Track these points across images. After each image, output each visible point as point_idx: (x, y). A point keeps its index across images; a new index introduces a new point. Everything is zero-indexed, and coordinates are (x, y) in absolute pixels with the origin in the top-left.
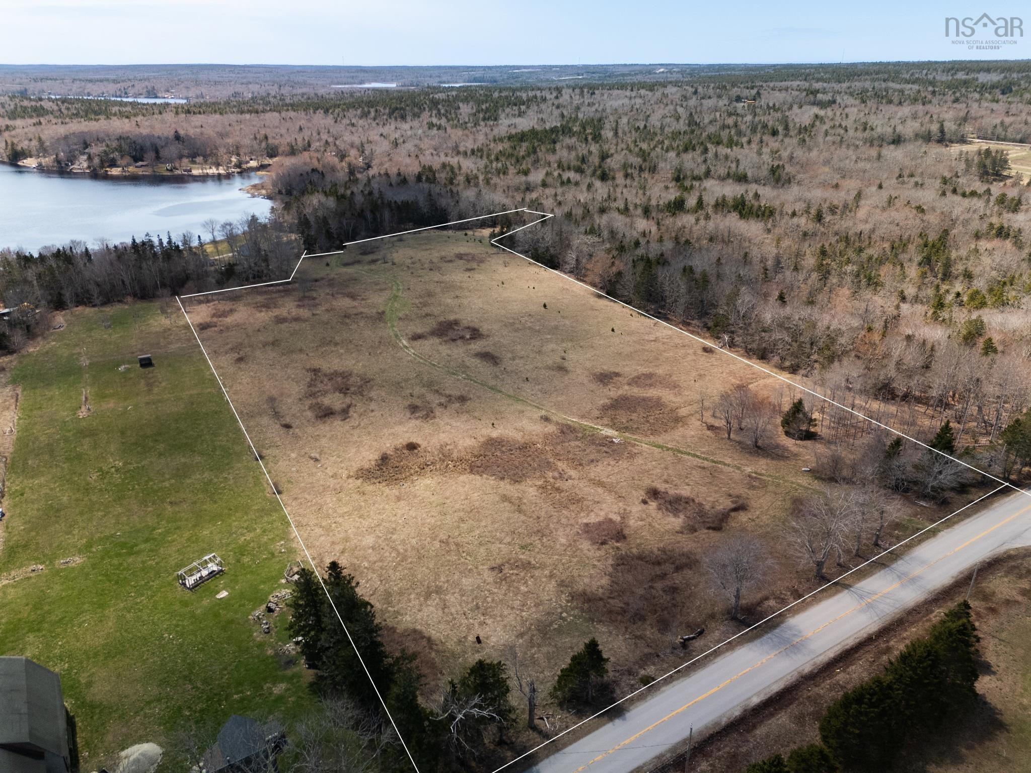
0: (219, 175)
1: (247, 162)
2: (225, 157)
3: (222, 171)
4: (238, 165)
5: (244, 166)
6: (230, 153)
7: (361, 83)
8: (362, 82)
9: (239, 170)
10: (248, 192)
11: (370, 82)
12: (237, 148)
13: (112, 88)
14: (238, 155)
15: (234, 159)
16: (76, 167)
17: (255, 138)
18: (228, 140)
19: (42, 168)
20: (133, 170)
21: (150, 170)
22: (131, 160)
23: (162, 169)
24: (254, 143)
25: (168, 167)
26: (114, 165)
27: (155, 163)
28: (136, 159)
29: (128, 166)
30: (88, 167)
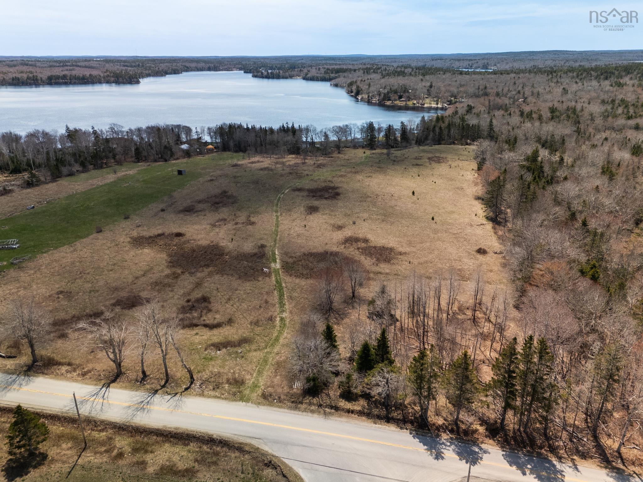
13: (466, 64)
17: (479, 88)
18: (461, 89)
19: (362, 99)
20: (398, 103)
21: (404, 103)
22: (397, 98)
23: (410, 103)
24: (477, 91)
25: (415, 102)
26: (389, 100)
27: (409, 99)
28: (400, 97)
29: (396, 100)
30: (378, 100)
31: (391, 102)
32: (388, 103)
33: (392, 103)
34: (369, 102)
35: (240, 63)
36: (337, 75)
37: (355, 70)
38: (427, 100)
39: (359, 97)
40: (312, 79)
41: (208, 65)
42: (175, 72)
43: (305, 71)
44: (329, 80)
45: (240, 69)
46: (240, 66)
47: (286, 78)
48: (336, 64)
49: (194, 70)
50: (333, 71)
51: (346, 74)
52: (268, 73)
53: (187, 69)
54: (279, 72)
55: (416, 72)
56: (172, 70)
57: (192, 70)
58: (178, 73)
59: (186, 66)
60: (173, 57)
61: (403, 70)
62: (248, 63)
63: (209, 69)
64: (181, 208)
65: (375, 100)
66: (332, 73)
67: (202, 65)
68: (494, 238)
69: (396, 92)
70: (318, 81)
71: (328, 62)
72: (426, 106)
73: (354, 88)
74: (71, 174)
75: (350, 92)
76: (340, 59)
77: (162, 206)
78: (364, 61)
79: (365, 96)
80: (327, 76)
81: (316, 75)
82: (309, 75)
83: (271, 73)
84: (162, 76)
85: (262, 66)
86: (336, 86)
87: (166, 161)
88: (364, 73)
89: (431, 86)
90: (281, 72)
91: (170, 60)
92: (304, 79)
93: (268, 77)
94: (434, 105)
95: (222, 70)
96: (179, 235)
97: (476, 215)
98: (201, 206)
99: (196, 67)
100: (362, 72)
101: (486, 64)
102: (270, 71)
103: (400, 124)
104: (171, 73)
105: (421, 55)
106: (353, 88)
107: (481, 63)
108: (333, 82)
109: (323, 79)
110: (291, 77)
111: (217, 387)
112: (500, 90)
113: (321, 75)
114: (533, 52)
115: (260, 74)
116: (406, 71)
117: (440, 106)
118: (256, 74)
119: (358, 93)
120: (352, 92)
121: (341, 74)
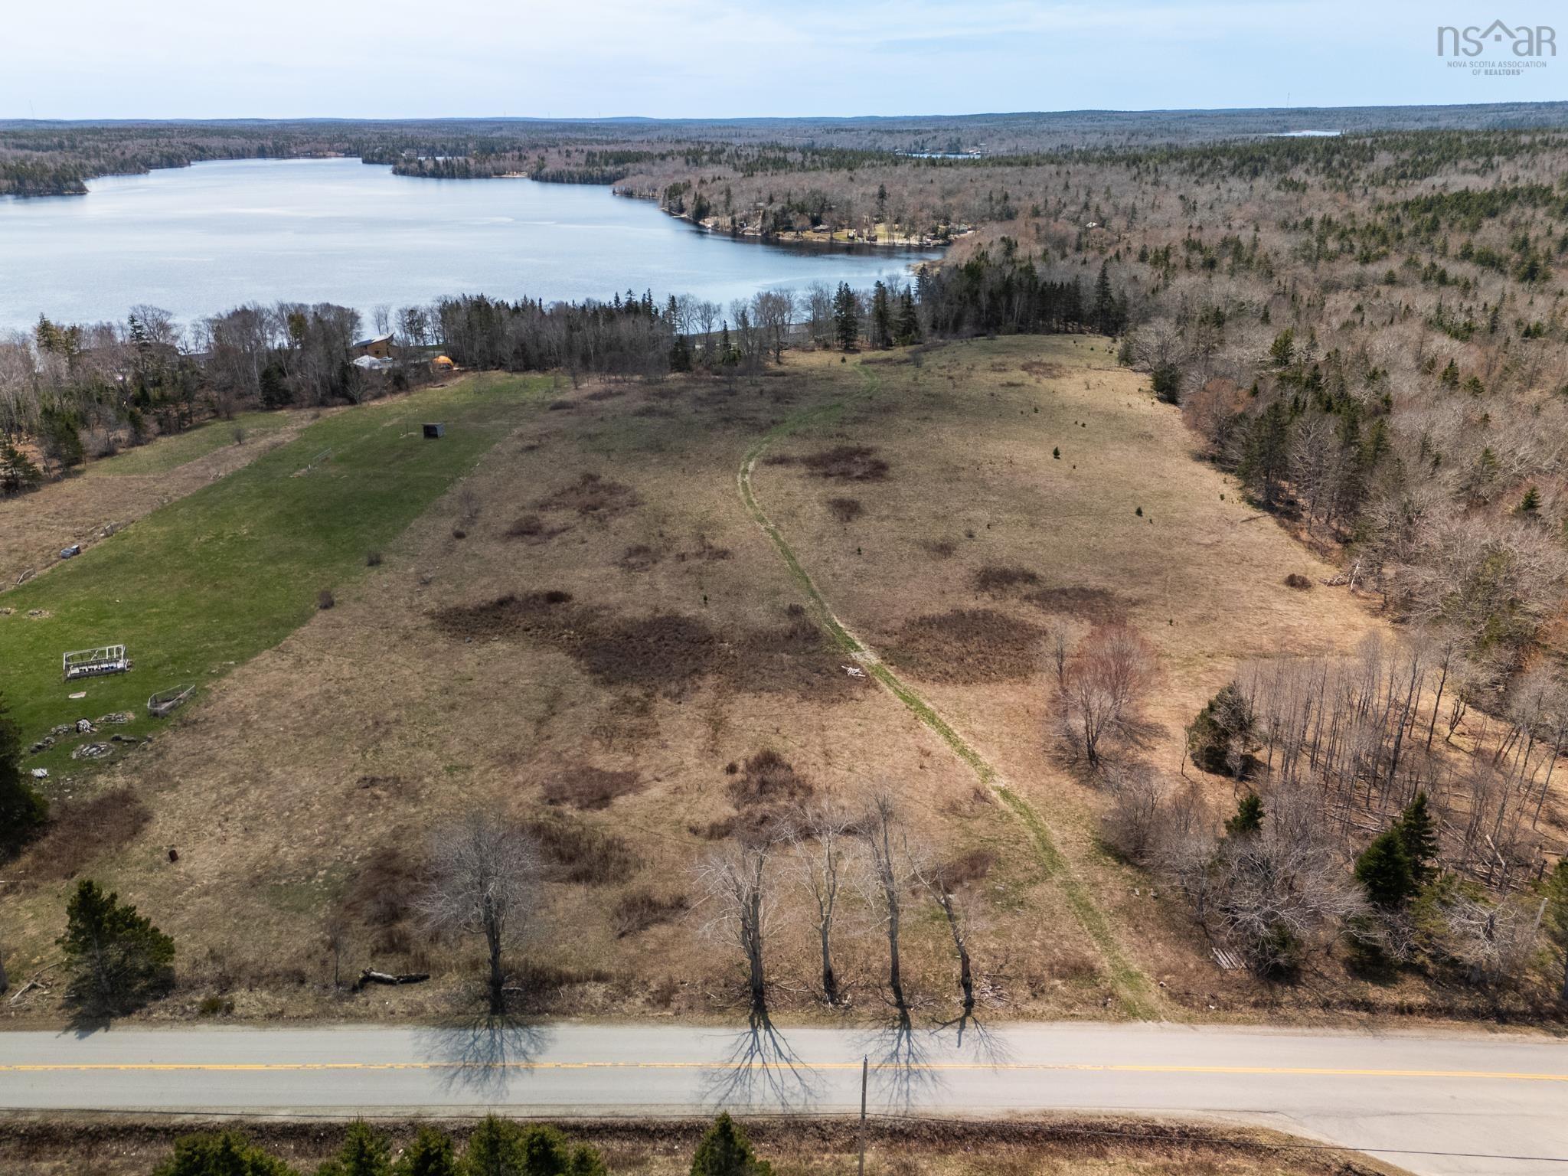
7: (1282, 131)
8: (1287, 129)
11: (1301, 128)
13: (908, 141)
15: (942, 227)
16: (749, 230)
17: (991, 199)
18: (952, 201)
19: (717, 230)
20: (809, 235)
21: (827, 236)
22: (808, 222)
23: (843, 236)
24: (987, 205)
25: (852, 233)
26: (789, 228)
27: (838, 226)
28: (816, 222)
29: (804, 230)
30: (761, 230)
31: (793, 234)
32: (788, 237)
33: (797, 236)
34: (736, 235)
35: (341, 137)
36: (620, 169)
37: (663, 157)
38: (881, 229)
39: (709, 223)
40: (558, 179)
41: (256, 144)
42: (172, 161)
43: (533, 157)
44: (606, 180)
45: (348, 153)
46: (347, 145)
47: (487, 176)
48: (598, 142)
49: (221, 157)
50: (607, 158)
51: (643, 166)
52: (436, 163)
53: (202, 154)
54: (467, 162)
55: (813, 161)
56: (162, 155)
57: (214, 157)
58: (181, 165)
59: (196, 147)
60: (146, 122)
61: (782, 155)
62: (364, 138)
63: (262, 153)
64: (506, 528)
65: (754, 228)
66: (607, 164)
67: (238, 143)
68: (1300, 550)
69: (802, 210)
70: (574, 182)
71: (573, 136)
72: (880, 242)
73: (688, 201)
74: (109, 453)
75: (674, 210)
76: (597, 129)
77: (448, 525)
78: (661, 133)
79: (725, 221)
80: (596, 172)
81: (565, 168)
82: (547, 170)
83: (446, 163)
84: (139, 172)
85: (407, 146)
86: (629, 194)
87: (352, 401)
88: (687, 162)
89: (882, 195)
90: (472, 161)
91: (145, 130)
92: (535, 178)
93: (437, 174)
94: (900, 240)
95: (297, 156)
96: (556, 598)
97: (1222, 497)
98: (553, 519)
99: (226, 149)
100: (681, 160)
101: (954, 140)
102: (440, 159)
103: (873, 287)
104: (159, 166)
105: (786, 120)
106: (684, 201)
107: (942, 139)
108: (620, 185)
109: (587, 180)
110: (499, 174)
111: (1038, 991)
112: (1041, 201)
113: (581, 169)
114: (1040, 114)
115: (414, 165)
116: (790, 157)
117: (914, 241)
118: (403, 166)
119: (702, 212)
120: (682, 210)
121: (629, 165)
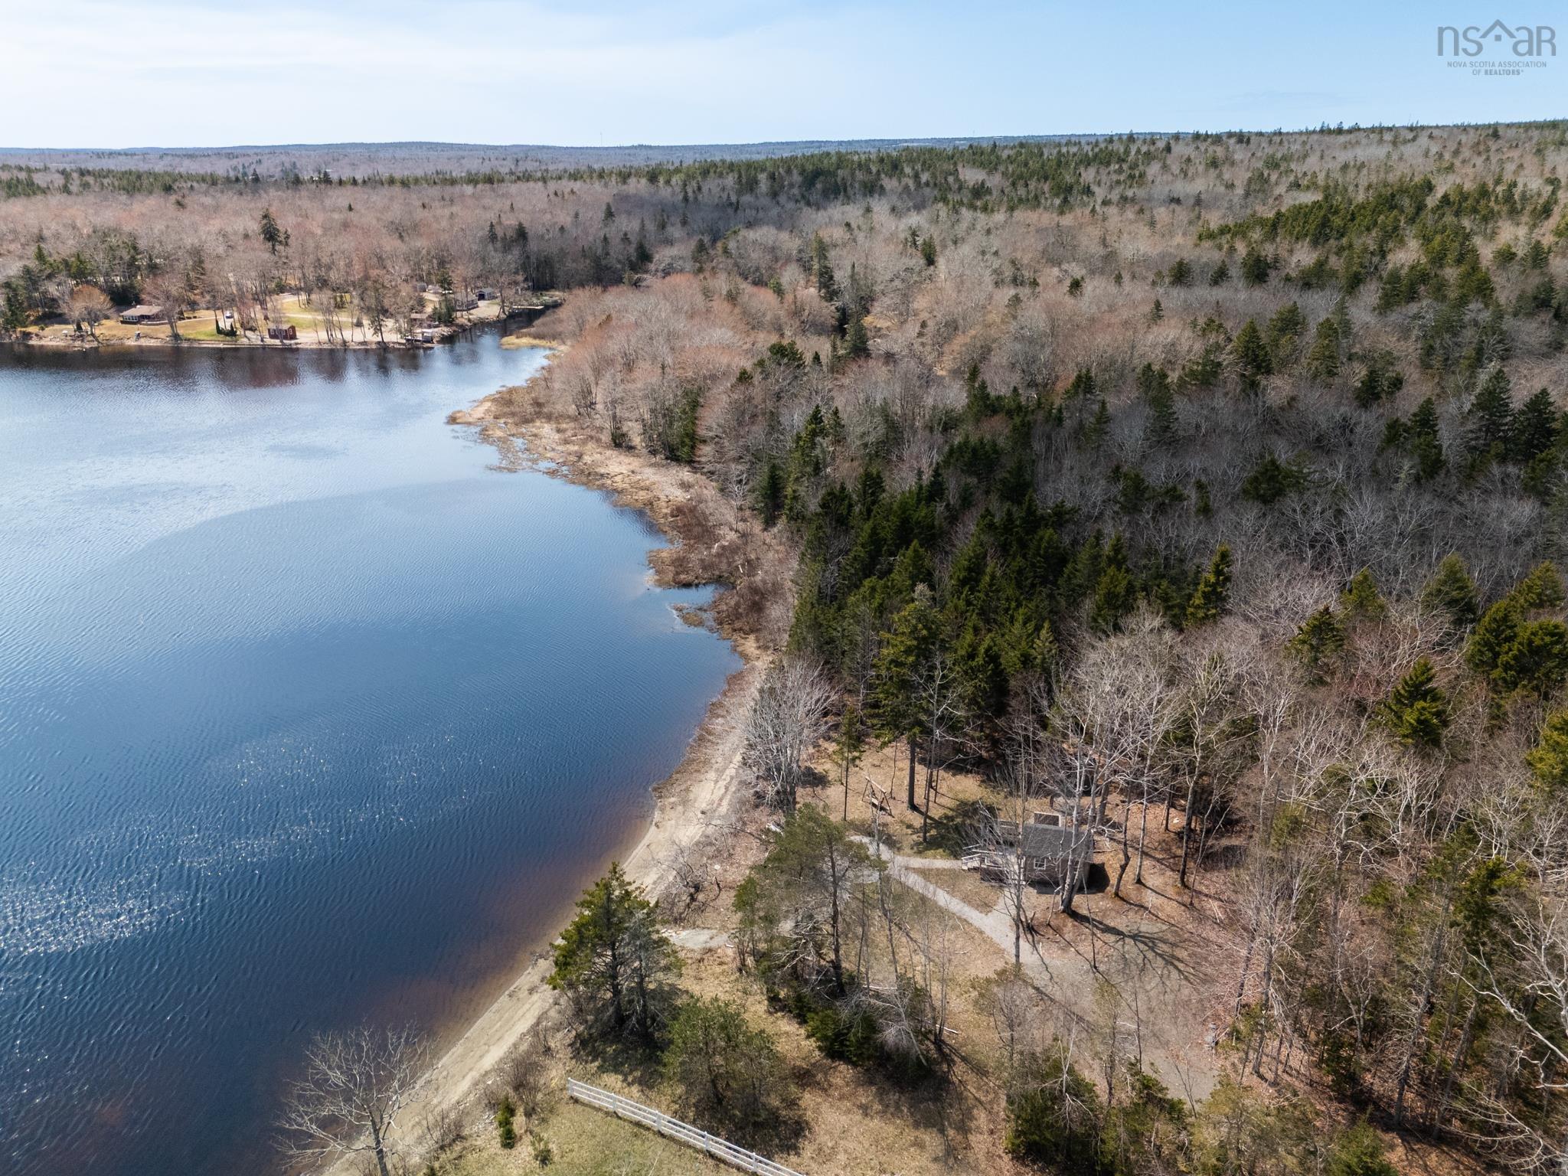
0: (384, 347)
1: (471, 306)
2: (405, 290)
3: (391, 334)
4: (444, 317)
5: (462, 318)
6: (421, 279)
9: (445, 331)
10: (485, 436)
12: (442, 263)
14: (445, 283)
15: (432, 298)
20: (111, 330)
21: (162, 331)
22: (101, 301)
23: (202, 329)
25: (225, 321)
26: (53, 317)
27: (184, 307)
28: (123, 298)
29: (94, 318)
31: (67, 330)
32: (54, 337)
33: (80, 335)
38: (298, 308)
69: (80, 273)
72: (305, 339)
89: (270, 235)
117: (393, 335)
